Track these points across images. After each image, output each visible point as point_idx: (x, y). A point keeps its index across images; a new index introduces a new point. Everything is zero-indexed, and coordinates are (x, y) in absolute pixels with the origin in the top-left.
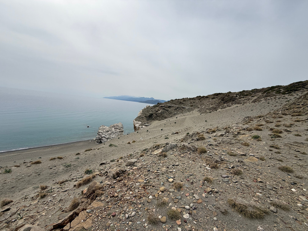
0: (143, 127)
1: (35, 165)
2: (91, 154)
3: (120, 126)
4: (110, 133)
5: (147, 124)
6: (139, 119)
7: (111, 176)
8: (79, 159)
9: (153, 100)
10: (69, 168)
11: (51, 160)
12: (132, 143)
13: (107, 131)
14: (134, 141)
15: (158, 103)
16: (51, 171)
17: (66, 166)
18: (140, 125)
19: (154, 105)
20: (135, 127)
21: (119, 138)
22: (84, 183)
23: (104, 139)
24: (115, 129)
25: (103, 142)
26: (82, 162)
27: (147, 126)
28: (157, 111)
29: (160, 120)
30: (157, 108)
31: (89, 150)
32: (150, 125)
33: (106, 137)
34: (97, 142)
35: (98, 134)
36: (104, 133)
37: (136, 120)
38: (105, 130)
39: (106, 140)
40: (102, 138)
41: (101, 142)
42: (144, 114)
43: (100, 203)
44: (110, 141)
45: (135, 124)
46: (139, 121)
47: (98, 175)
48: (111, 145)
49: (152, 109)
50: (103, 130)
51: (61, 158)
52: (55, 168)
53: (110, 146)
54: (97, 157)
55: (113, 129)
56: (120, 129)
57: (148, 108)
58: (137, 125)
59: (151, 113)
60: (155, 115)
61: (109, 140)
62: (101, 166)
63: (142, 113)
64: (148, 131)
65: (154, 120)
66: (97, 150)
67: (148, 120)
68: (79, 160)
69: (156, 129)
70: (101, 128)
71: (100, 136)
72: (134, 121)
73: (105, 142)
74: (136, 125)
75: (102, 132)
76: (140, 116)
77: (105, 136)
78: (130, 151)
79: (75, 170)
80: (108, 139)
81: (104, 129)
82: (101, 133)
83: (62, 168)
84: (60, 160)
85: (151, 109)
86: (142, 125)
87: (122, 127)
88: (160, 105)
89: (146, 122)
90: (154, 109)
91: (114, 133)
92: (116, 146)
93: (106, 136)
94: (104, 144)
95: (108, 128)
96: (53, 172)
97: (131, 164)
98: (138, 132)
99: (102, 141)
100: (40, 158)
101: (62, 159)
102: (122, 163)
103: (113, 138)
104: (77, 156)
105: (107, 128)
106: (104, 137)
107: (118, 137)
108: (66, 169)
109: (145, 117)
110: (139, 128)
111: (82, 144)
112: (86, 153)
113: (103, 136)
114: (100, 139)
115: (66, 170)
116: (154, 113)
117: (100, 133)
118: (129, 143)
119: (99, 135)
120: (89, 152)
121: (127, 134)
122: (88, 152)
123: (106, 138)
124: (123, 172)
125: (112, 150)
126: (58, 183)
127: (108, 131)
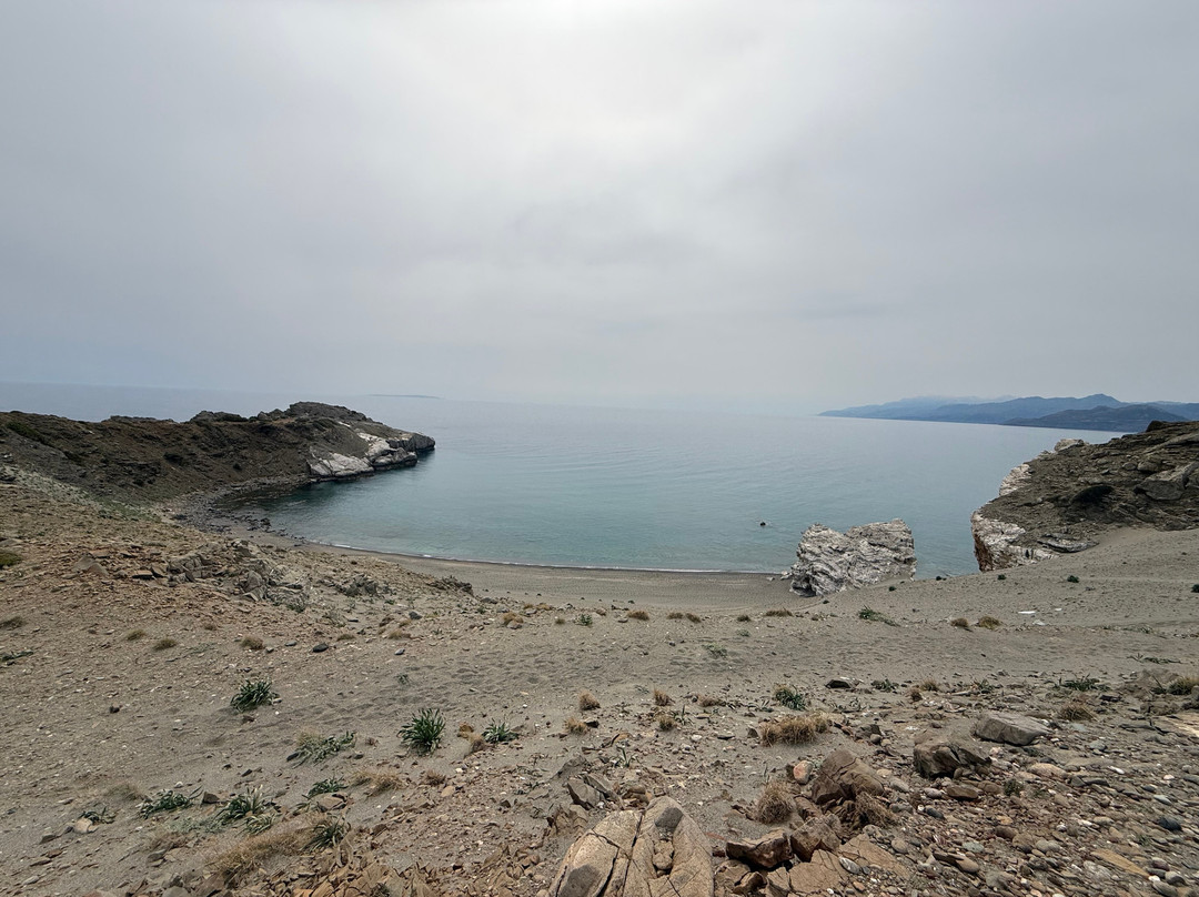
0: (1039, 552)
1: (636, 620)
2: (789, 631)
3: (895, 534)
4: (850, 559)
5: (1064, 543)
6: (1004, 508)
7: (904, 758)
8: (750, 640)
9: (1104, 409)
10: (720, 660)
11: (671, 617)
12: (978, 625)
13: (834, 547)
14: (990, 623)
15: (1155, 426)
16: (673, 652)
17: (713, 649)
18: (1013, 543)
19: (1119, 435)
20: (982, 552)
21: (892, 589)
22: (788, 738)
23: (822, 578)
24: (874, 545)
25: (818, 591)
26: (759, 651)
27: (1065, 551)
28: (1147, 472)
29: (1172, 528)
30: (1148, 453)
31: (781, 614)
32: (1088, 547)
33: (832, 574)
34: (795, 588)
35: (799, 555)
36: (822, 556)
37: (989, 512)
38: (826, 546)
39: (831, 586)
40: (815, 573)
41: (810, 592)
42: (1042, 485)
43: (892, 858)
44: (852, 593)
45: (981, 533)
46: (1006, 520)
47: (839, 726)
48: (866, 615)
49: (1100, 461)
50: (821, 544)
51: (696, 620)
52: (682, 646)
53: (861, 617)
54: (810, 648)
55: (864, 543)
56: (896, 550)
57: (1068, 453)
58: (996, 542)
59: (1096, 480)
60: (1130, 495)
61: (843, 588)
62: (832, 690)
63: (1026, 481)
64: (1073, 580)
65: (1120, 520)
66: (808, 619)
67: (1072, 520)
68: (750, 642)
69: (1142, 579)
70: (813, 534)
71: (806, 567)
72: (978, 518)
73: (826, 593)
74: (989, 541)
75: (817, 551)
76: (1014, 495)
77: (828, 570)
78: (969, 664)
79: (741, 675)
80: (839, 582)
81: (823, 541)
82: (812, 553)
83: (700, 653)
84: (693, 624)
85: (1099, 456)
86: (1026, 541)
87: (911, 543)
88: (1170, 432)
89: (1059, 528)
90: (1119, 460)
91: (867, 564)
92: (891, 624)
93: (832, 569)
94: (826, 602)
95: (839, 536)
96: (680, 658)
97: (1007, 738)
98: (1001, 578)
99: (814, 586)
100: (632, 602)
101: (700, 625)
102: (945, 714)
103: (861, 582)
104: (742, 627)
105: (838, 539)
106: (823, 573)
107: (889, 584)
108: (712, 660)
109: (1054, 500)
110: (1007, 556)
111: (741, 583)
112: (770, 620)
113: (819, 566)
114: (807, 579)
115: (714, 664)
116: (1120, 484)
117: (808, 556)
118: (961, 624)
119: (804, 560)
120: (782, 621)
121: (938, 578)
122: (776, 618)
123: (831, 578)
124: (974, 764)
125: (875, 637)
126: (695, 701)
127: (842, 552)
